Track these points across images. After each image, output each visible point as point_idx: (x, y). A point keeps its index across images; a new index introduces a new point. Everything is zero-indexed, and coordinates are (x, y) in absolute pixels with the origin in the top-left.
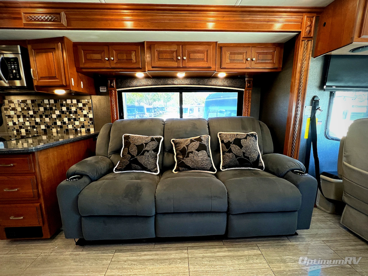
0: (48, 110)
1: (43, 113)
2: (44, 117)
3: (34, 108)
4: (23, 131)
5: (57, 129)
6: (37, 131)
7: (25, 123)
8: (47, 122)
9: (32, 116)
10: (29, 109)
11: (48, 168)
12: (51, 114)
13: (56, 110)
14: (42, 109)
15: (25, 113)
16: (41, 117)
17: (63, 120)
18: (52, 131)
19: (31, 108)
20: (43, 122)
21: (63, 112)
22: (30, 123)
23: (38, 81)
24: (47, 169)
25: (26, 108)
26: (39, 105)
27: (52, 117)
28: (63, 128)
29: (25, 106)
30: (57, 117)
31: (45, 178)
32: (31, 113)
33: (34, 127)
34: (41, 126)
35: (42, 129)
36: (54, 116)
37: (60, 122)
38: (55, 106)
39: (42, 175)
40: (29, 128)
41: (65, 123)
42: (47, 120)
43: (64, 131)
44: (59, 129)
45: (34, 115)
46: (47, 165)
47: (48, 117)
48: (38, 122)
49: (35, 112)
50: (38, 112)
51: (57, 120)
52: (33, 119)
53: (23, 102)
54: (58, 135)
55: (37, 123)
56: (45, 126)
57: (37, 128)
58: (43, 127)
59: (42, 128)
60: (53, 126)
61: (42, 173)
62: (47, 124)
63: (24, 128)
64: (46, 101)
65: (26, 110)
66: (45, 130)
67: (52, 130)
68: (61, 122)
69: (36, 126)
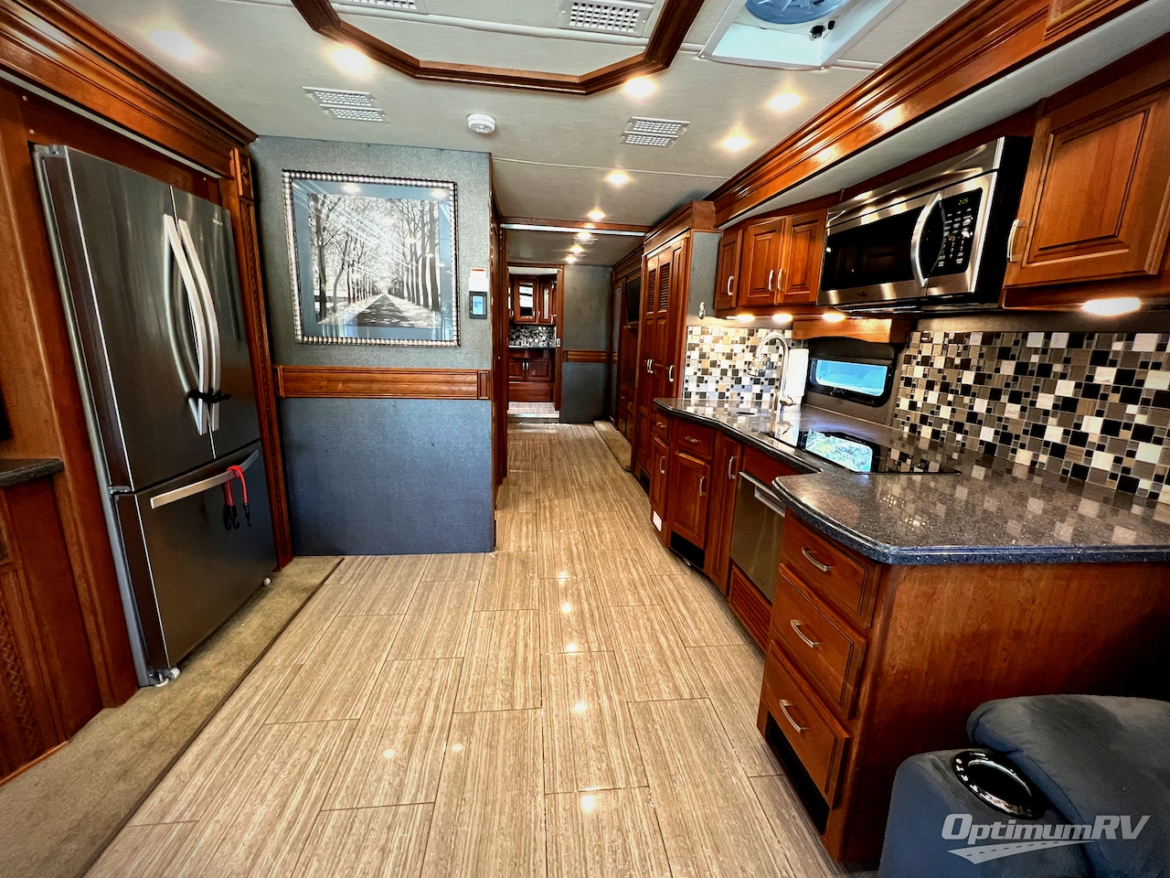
0: (1032, 373)
1: (1007, 385)
2: (1004, 398)
3: (981, 364)
4: (926, 432)
5: (1036, 456)
6: (963, 445)
7: (939, 408)
8: (1007, 418)
9: (966, 390)
10: (966, 365)
11: (917, 637)
12: (1036, 389)
13: (1063, 376)
14: (1008, 368)
15: (951, 376)
16: (995, 395)
17: (1078, 426)
18: (1013, 458)
19: (974, 362)
20: (993, 416)
21: (1090, 390)
22: (953, 411)
23: (1022, 268)
24: (911, 638)
25: (957, 361)
26: (1005, 354)
27: (1033, 403)
28: (1066, 459)
29: (958, 355)
30: (1055, 406)
31: (893, 668)
32: (968, 378)
33: (958, 427)
34: (983, 428)
35: (982, 442)
36: (1045, 401)
37: (1062, 429)
38: (1067, 361)
39: (888, 651)
40: (945, 427)
41: (1080, 439)
42: (1012, 411)
43: (1065, 472)
44: (1043, 458)
45: (976, 388)
46: (920, 624)
47: (1017, 402)
48: (976, 414)
49: (980, 379)
50: (990, 376)
51: (1052, 420)
52: (967, 400)
53: (960, 338)
54: (1030, 479)
55: (972, 417)
56: (996, 433)
57: (966, 433)
58: (987, 434)
59: (981, 438)
60: (1027, 439)
61: (889, 643)
62: (1005, 427)
63: (930, 424)
64: (1036, 340)
65: (956, 367)
66: (989, 447)
67: (1014, 451)
68: (1066, 433)
69: (967, 426)
